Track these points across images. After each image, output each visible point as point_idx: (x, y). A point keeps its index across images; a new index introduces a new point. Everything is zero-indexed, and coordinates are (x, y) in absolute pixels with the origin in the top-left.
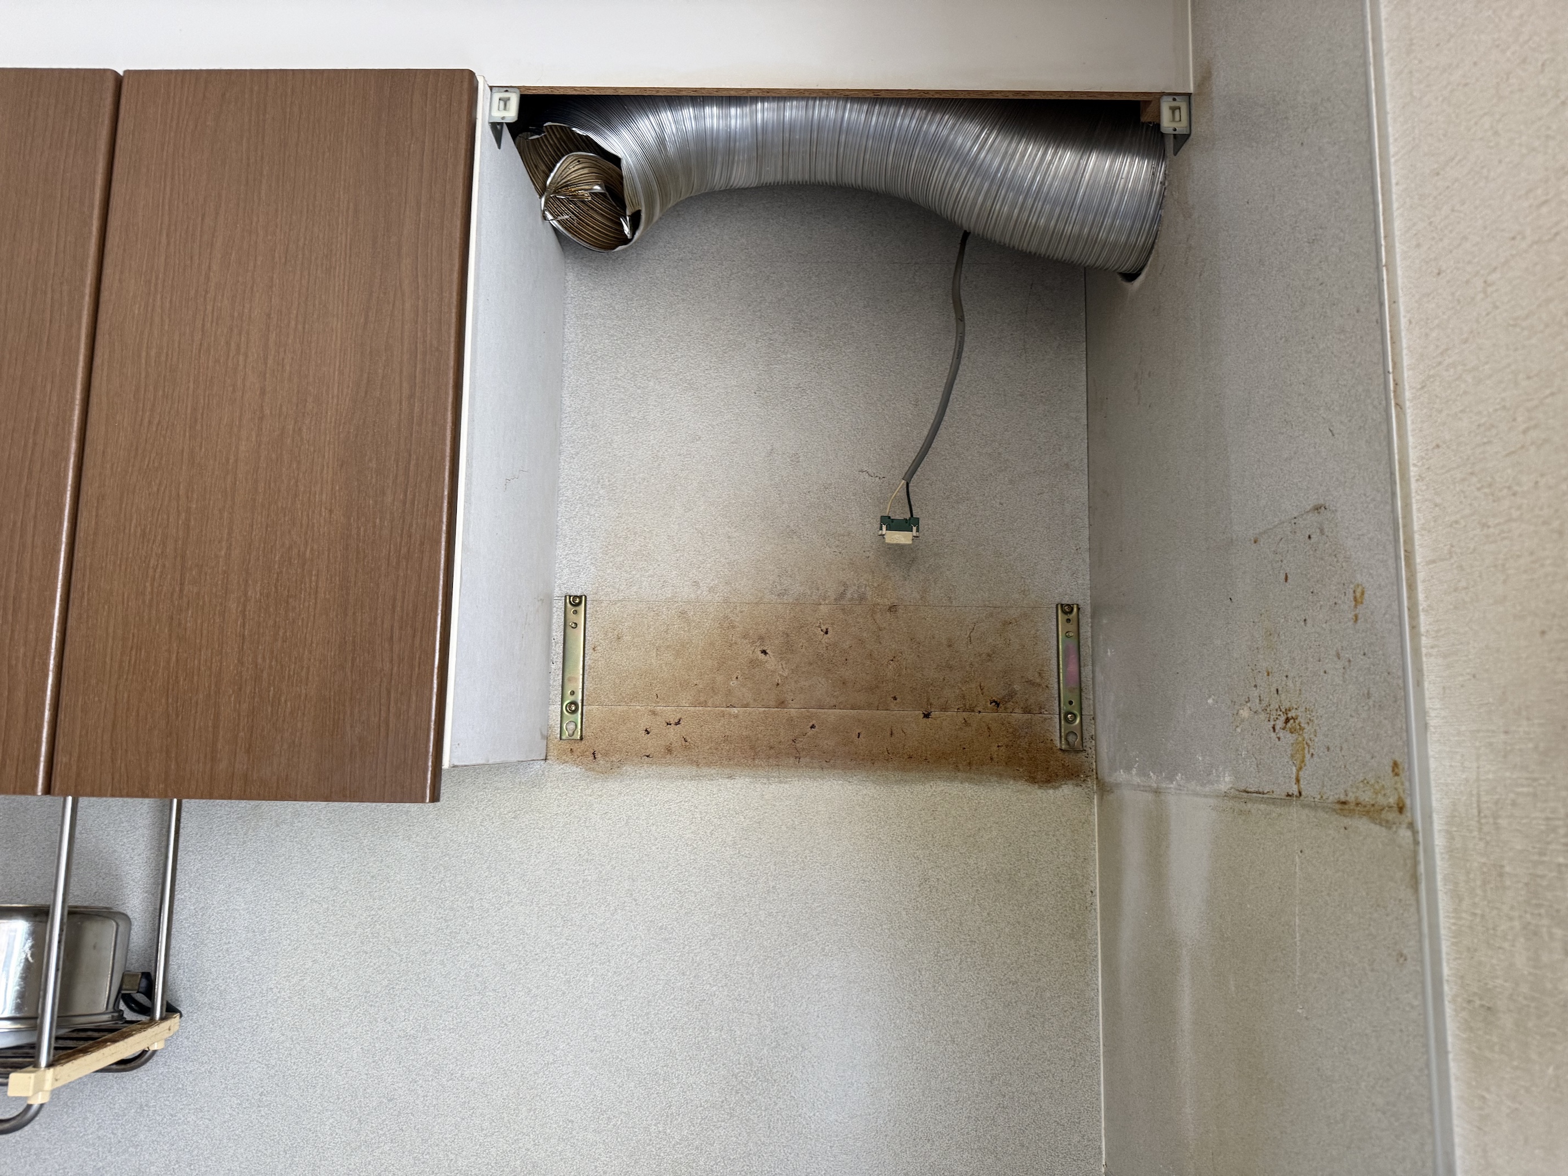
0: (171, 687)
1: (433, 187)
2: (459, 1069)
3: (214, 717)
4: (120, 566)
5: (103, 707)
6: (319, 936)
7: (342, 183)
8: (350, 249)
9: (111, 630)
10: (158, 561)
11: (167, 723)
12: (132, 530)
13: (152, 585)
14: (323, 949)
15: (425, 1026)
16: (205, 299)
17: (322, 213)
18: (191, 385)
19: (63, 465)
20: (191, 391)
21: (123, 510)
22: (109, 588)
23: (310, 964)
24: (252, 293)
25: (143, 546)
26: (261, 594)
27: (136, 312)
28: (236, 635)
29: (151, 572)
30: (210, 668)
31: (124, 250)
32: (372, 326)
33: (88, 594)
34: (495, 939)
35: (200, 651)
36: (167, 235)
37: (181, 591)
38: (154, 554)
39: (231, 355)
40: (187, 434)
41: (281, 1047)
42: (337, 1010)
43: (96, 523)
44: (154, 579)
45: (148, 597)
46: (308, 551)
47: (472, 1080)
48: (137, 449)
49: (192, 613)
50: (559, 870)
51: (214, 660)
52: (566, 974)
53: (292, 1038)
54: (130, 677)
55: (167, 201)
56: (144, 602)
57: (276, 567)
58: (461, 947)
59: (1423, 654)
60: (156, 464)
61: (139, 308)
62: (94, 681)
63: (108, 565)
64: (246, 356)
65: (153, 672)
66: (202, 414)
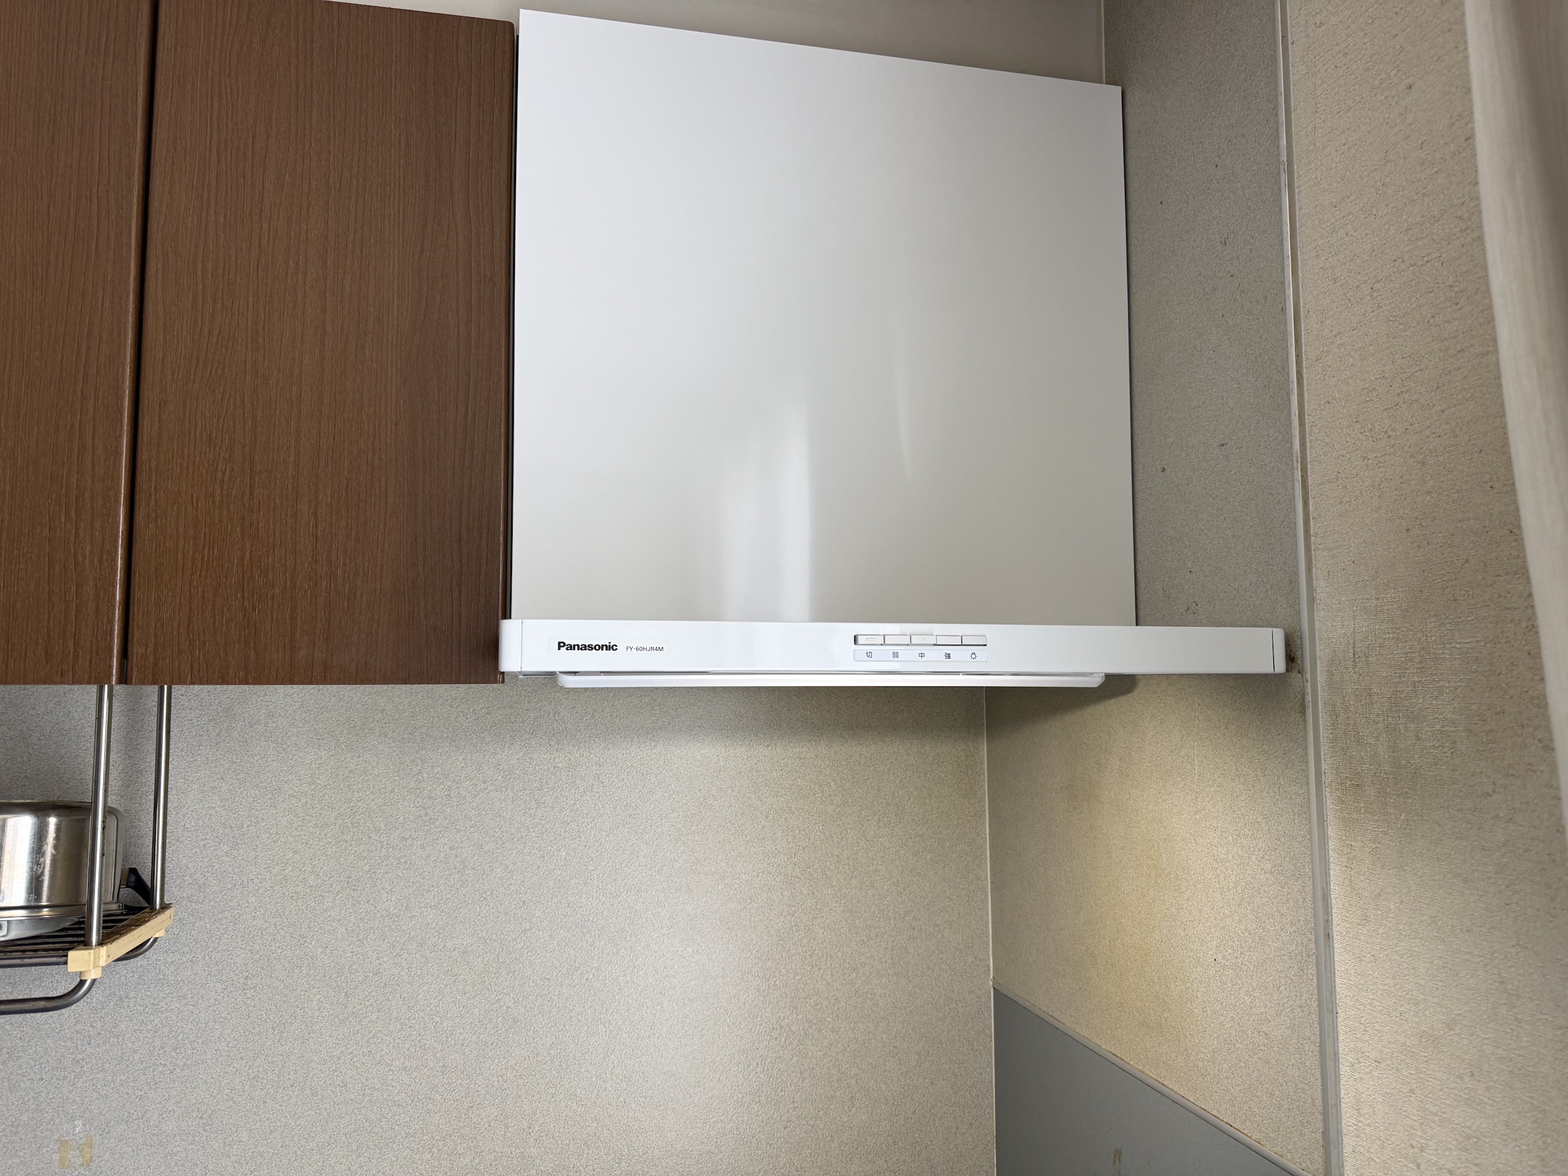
0: (246, 582)
1: (481, 130)
2: (442, 941)
3: (291, 610)
4: (188, 468)
5: (178, 601)
6: (299, 829)
7: (393, 117)
8: (404, 181)
9: (181, 529)
10: (226, 465)
11: (244, 616)
12: (198, 433)
13: (222, 488)
14: (304, 841)
15: (407, 906)
16: (260, 217)
17: (375, 144)
18: (251, 299)
19: (121, 370)
20: (251, 305)
21: (187, 415)
22: (176, 489)
23: (291, 855)
24: (308, 215)
25: (210, 452)
26: (332, 498)
27: (190, 225)
28: (309, 535)
29: (219, 475)
30: (285, 565)
31: (173, 164)
32: (428, 254)
33: (156, 495)
34: (472, 822)
35: (274, 549)
36: (218, 153)
37: (251, 493)
38: (221, 459)
39: (290, 272)
40: (250, 346)
41: (264, 933)
42: (320, 896)
43: (160, 427)
44: (223, 481)
45: (218, 499)
46: (376, 459)
47: (454, 950)
48: (198, 358)
49: (264, 514)
50: (531, 758)
51: (288, 558)
52: (540, 850)
53: (275, 925)
54: (204, 574)
55: (215, 119)
56: (214, 503)
57: (346, 473)
58: (440, 831)
59: (1313, 549)
60: (219, 373)
61: (192, 221)
62: (166, 577)
63: (175, 468)
64: (306, 275)
65: (228, 569)
66: (264, 327)
